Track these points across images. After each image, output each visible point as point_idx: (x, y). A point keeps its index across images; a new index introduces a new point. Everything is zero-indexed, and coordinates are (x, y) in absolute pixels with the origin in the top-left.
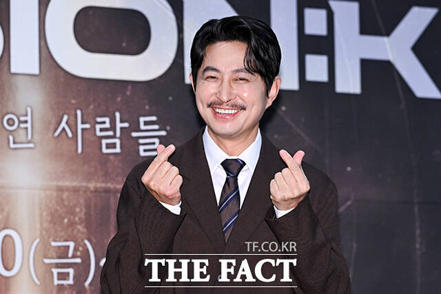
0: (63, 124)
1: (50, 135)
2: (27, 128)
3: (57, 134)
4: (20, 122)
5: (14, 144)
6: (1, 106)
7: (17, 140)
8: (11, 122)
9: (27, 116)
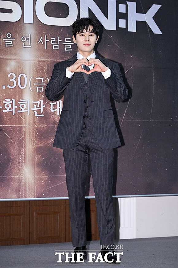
0: (41, 40)
1: (36, 43)
2: (29, 41)
3: (38, 43)
4: (27, 39)
5: (25, 46)
6: (20, 34)
7: (26, 45)
8: (24, 39)
9: (29, 37)
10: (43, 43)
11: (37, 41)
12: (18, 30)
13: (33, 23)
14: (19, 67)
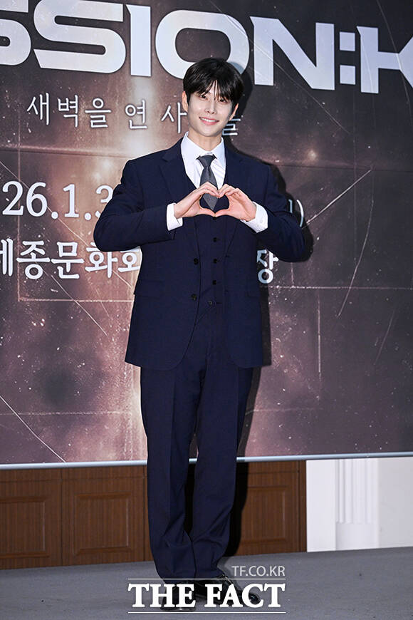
0: (168, 112)
1: (158, 120)
2: (142, 115)
3: (163, 119)
4: (137, 110)
5: (133, 125)
6: (123, 99)
7: (135, 123)
8: (131, 110)
9: (142, 106)
10: (173, 120)
11: (160, 115)
12: (118, 91)
13: (150, 75)
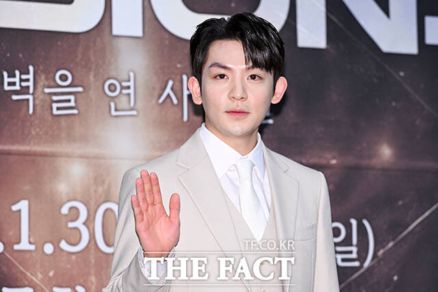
0: (168, 90)
1: (154, 101)
2: (129, 94)
3: (161, 100)
4: (122, 88)
5: (116, 110)
6: (101, 71)
7: (119, 107)
8: (112, 88)
9: (129, 81)
10: (175, 101)
11: (156, 94)
12: (93, 59)
13: (140, 34)
14: (98, 179)
